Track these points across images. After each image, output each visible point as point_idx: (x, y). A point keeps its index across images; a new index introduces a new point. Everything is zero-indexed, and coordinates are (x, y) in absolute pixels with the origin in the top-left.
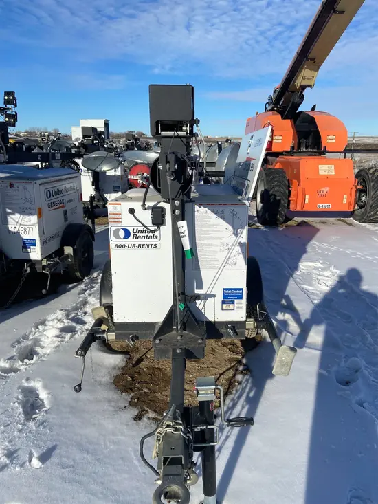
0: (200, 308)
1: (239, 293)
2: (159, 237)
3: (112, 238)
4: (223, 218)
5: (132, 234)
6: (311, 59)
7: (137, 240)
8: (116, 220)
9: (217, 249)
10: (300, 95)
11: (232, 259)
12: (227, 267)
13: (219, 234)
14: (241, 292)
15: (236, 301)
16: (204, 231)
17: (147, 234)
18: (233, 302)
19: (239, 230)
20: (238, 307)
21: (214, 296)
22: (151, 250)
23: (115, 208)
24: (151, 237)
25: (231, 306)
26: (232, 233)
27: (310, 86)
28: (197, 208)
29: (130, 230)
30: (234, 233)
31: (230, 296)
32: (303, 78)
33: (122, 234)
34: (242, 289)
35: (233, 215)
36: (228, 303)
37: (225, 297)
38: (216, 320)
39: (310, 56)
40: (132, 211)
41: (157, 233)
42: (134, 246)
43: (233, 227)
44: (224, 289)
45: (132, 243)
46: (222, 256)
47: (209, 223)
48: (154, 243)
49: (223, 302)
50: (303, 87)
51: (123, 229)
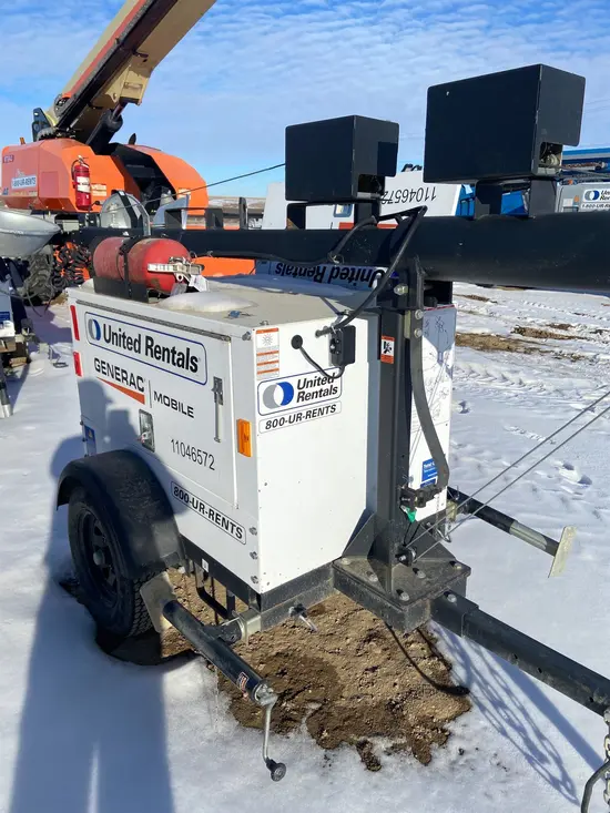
2: (339, 390)
3: (261, 407)
5: (296, 392)
6: (142, 55)
7: (305, 402)
8: (270, 367)
10: (116, 115)
17: (322, 387)
19: (444, 353)
22: (327, 418)
23: (268, 340)
24: (328, 392)
26: (436, 361)
27: (136, 101)
29: (293, 382)
31: (430, 473)
32: (126, 86)
33: (279, 394)
35: (439, 326)
37: (424, 475)
39: (141, 49)
40: (297, 342)
41: (336, 383)
42: (299, 417)
43: (437, 349)
44: (423, 464)
45: (296, 411)
48: (330, 403)
50: (123, 102)
51: (280, 384)
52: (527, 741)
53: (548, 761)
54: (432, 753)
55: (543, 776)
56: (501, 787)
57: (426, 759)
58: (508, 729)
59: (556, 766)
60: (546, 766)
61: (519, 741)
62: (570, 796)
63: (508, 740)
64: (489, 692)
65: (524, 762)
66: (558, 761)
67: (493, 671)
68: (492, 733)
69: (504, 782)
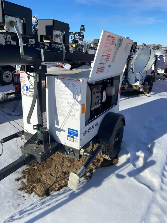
0: (58, 135)
1: (76, 133)
3: (22, 90)
4: (68, 87)
5: (29, 89)
7: (31, 93)
8: (23, 81)
9: (66, 105)
11: (73, 112)
12: (70, 116)
13: (66, 97)
14: (77, 132)
15: (74, 137)
16: (59, 93)
18: (73, 137)
19: (76, 96)
20: (76, 141)
21: (64, 131)
23: (22, 75)
25: (72, 139)
26: (73, 97)
28: (56, 79)
29: (28, 87)
30: (74, 97)
31: (72, 133)
33: (25, 88)
34: (77, 131)
35: (73, 86)
36: (70, 137)
37: (69, 133)
38: (65, 144)
40: (29, 77)
43: (73, 94)
44: (69, 129)
46: (68, 109)
47: (62, 89)
49: (68, 136)
51: (26, 86)
52: (28, 211)
53: (20, 215)
54: (23, 191)
55: (15, 214)
56: (11, 205)
57: (21, 189)
58: (33, 206)
59: (18, 218)
60: (18, 215)
61: (28, 209)
62: (7, 221)
63: (28, 206)
64: (48, 200)
65: (20, 210)
66: (20, 218)
67: (57, 201)
68: (31, 202)
69: (13, 205)
